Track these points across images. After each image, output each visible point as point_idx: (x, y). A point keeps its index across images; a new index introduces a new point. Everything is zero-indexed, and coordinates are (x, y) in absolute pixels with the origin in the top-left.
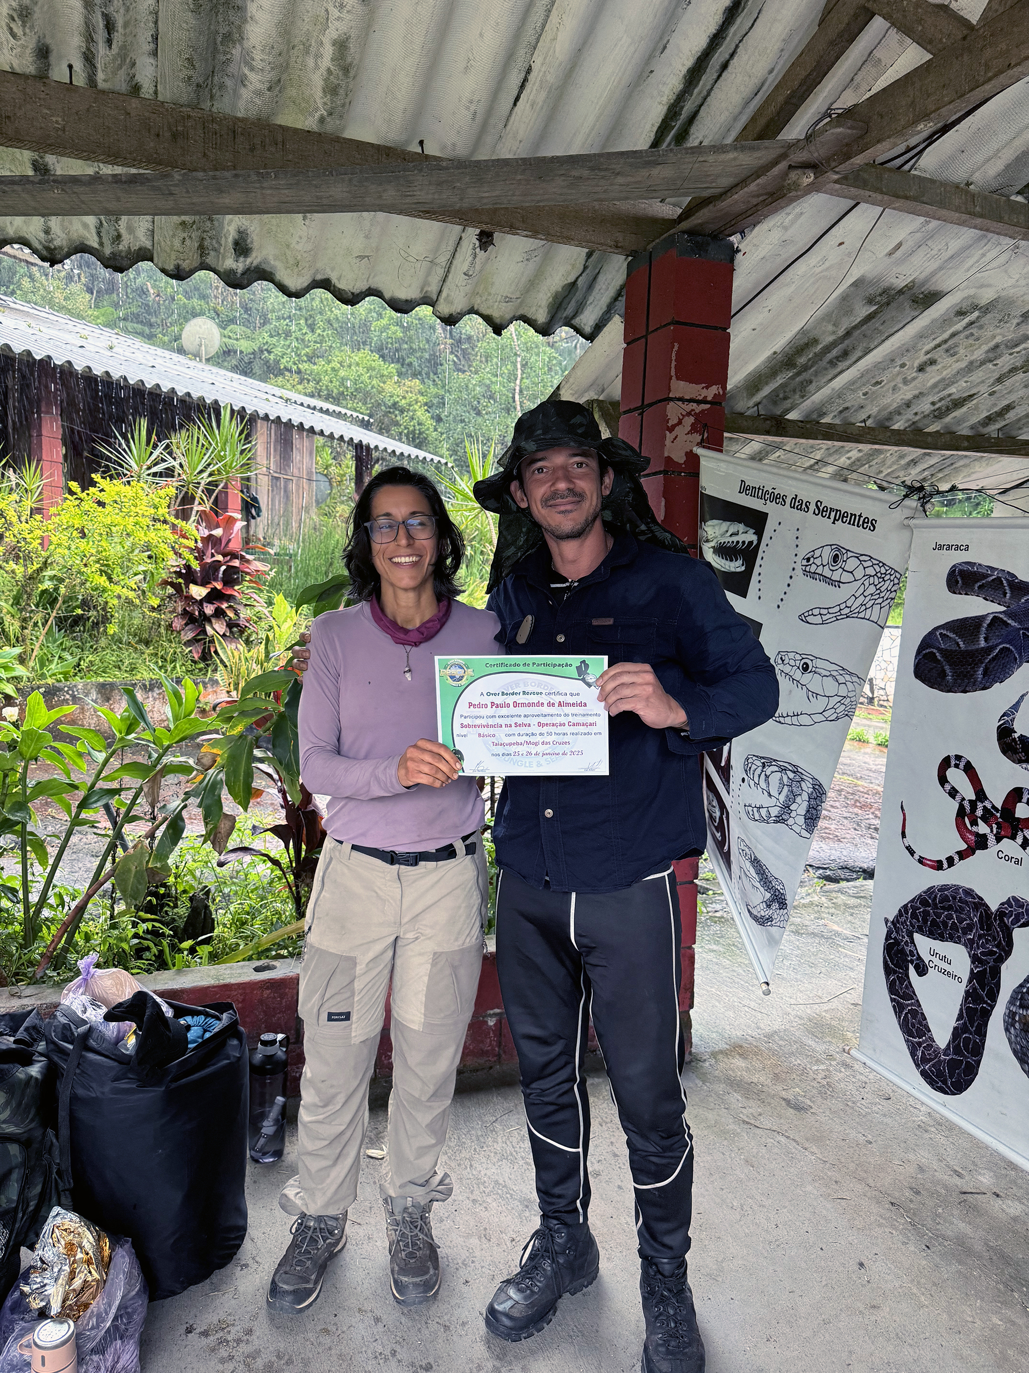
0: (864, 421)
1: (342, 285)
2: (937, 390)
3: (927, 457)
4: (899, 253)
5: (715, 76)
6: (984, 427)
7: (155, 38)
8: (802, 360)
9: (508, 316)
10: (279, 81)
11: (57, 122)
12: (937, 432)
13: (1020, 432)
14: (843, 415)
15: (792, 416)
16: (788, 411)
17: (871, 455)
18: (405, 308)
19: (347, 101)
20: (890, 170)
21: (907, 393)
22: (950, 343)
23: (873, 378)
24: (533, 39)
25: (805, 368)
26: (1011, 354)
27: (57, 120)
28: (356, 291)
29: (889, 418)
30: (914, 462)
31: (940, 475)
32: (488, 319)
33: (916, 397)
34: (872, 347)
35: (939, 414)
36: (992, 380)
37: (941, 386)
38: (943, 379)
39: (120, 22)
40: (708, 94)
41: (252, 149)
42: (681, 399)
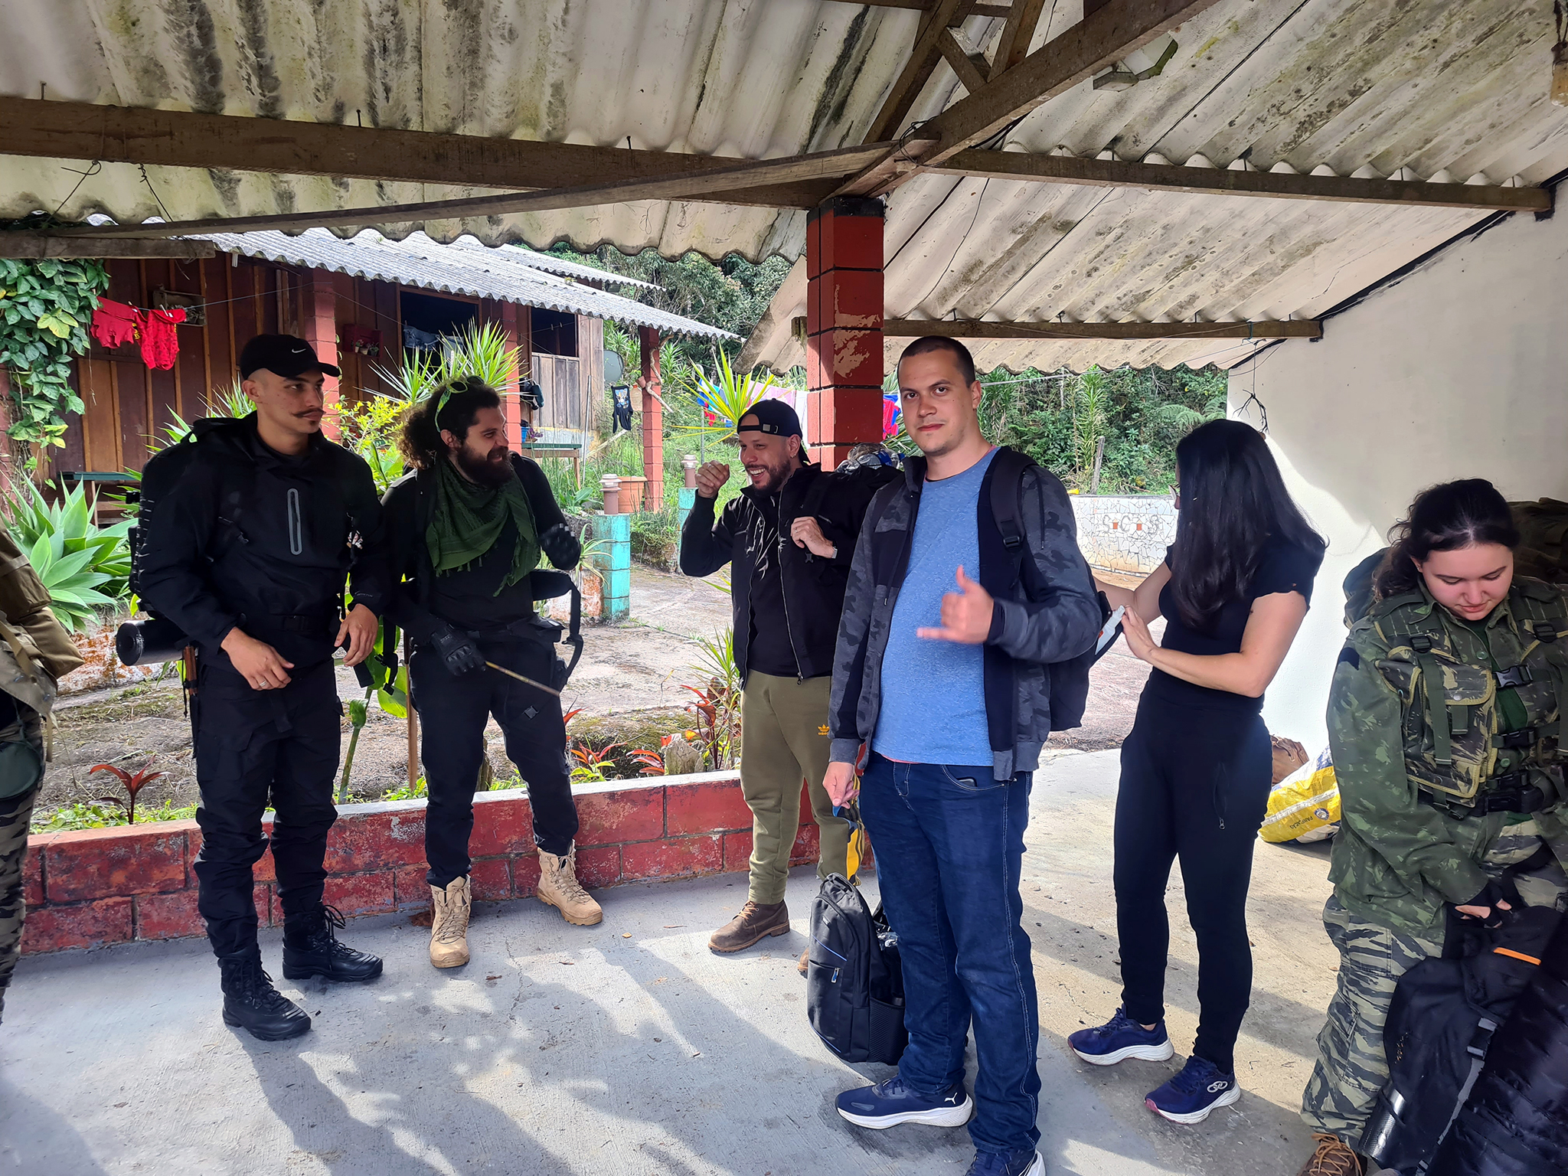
0: (1059, 317)
1: (578, 240)
2: (1114, 288)
4: (1025, 196)
5: (853, 77)
6: (1178, 314)
7: (420, 90)
8: (974, 277)
10: (513, 111)
11: (351, 156)
12: (1131, 323)
13: (1216, 316)
14: (1039, 313)
15: (986, 319)
16: (981, 315)
18: (633, 252)
19: (566, 119)
20: (982, 151)
21: (1085, 294)
22: (1106, 254)
23: (1053, 283)
24: (703, 67)
25: (982, 281)
26: (1168, 258)
27: (351, 155)
28: (591, 243)
29: (1080, 314)
32: (705, 255)
33: (1096, 296)
34: (1034, 262)
35: (1127, 308)
37: (1117, 286)
38: (1113, 282)
39: (394, 85)
40: (851, 88)
41: (496, 160)
42: (844, 328)
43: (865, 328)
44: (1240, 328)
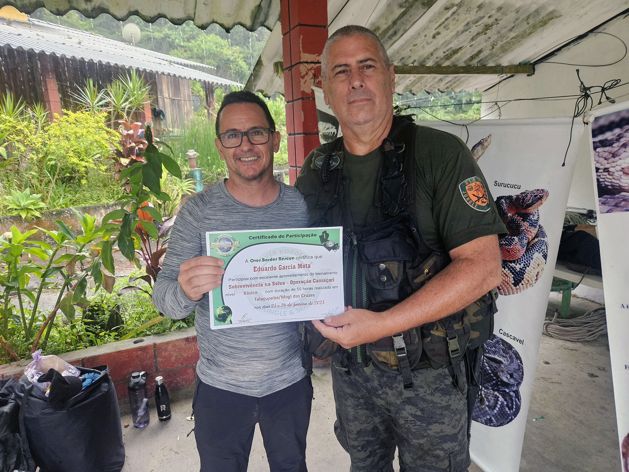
0: (413, 63)
1: (144, 13)
2: (444, 46)
3: (447, 77)
6: (470, 62)
9: (231, 24)
12: (448, 66)
13: (487, 63)
14: (403, 61)
17: (420, 78)
18: (178, 22)
21: (429, 49)
22: (445, 23)
23: (412, 43)
26: (476, 26)
28: (152, 16)
29: (424, 61)
30: (441, 80)
31: (454, 85)
32: (222, 25)
33: (435, 50)
34: (407, 28)
35: (447, 57)
36: (469, 40)
37: (445, 45)
38: (446, 41)
42: (306, 63)
44: (498, 70)
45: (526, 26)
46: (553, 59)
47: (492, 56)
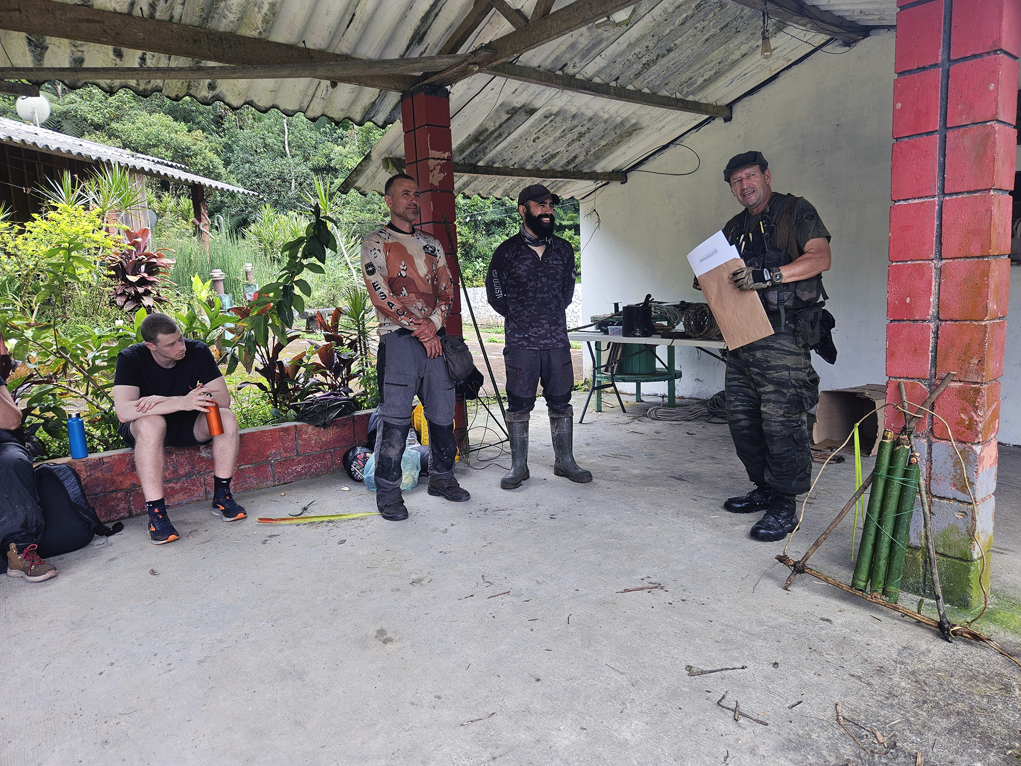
0: (513, 166)
1: (259, 104)
2: (542, 150)
4: (516, 93)
5: (433, 18)
6: (567, 166)
8: (482, 138)
9: (342, 118)
10: (242, 17)
12: (546, 170)
13: (583, 169)
14: (503, 163)
15: (480, 164)
16: (478, 161)
17: (519, 181)
18: (291, 114)
19: (273, 26)
21: (530, 152)
22: (544, 130)
23: (514, 146)
24: (356, 3)
25: (484, 141)
26: (571, 134)
28: (267, 107)
29: (524, 164)
33: (534, 153)
34: (512, 131)
35: (546, 161)
36: (565, 145)
37: (544, 149)
38: (544, 146)
40: (430, 25)
41: (230, 47)
42: (434, 158)
43: (444, 159)
44: (593, 176)
45: (615, 136)
46: (642, 168)
47: (586, 161)
